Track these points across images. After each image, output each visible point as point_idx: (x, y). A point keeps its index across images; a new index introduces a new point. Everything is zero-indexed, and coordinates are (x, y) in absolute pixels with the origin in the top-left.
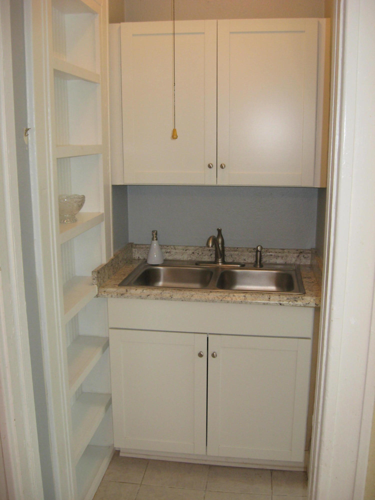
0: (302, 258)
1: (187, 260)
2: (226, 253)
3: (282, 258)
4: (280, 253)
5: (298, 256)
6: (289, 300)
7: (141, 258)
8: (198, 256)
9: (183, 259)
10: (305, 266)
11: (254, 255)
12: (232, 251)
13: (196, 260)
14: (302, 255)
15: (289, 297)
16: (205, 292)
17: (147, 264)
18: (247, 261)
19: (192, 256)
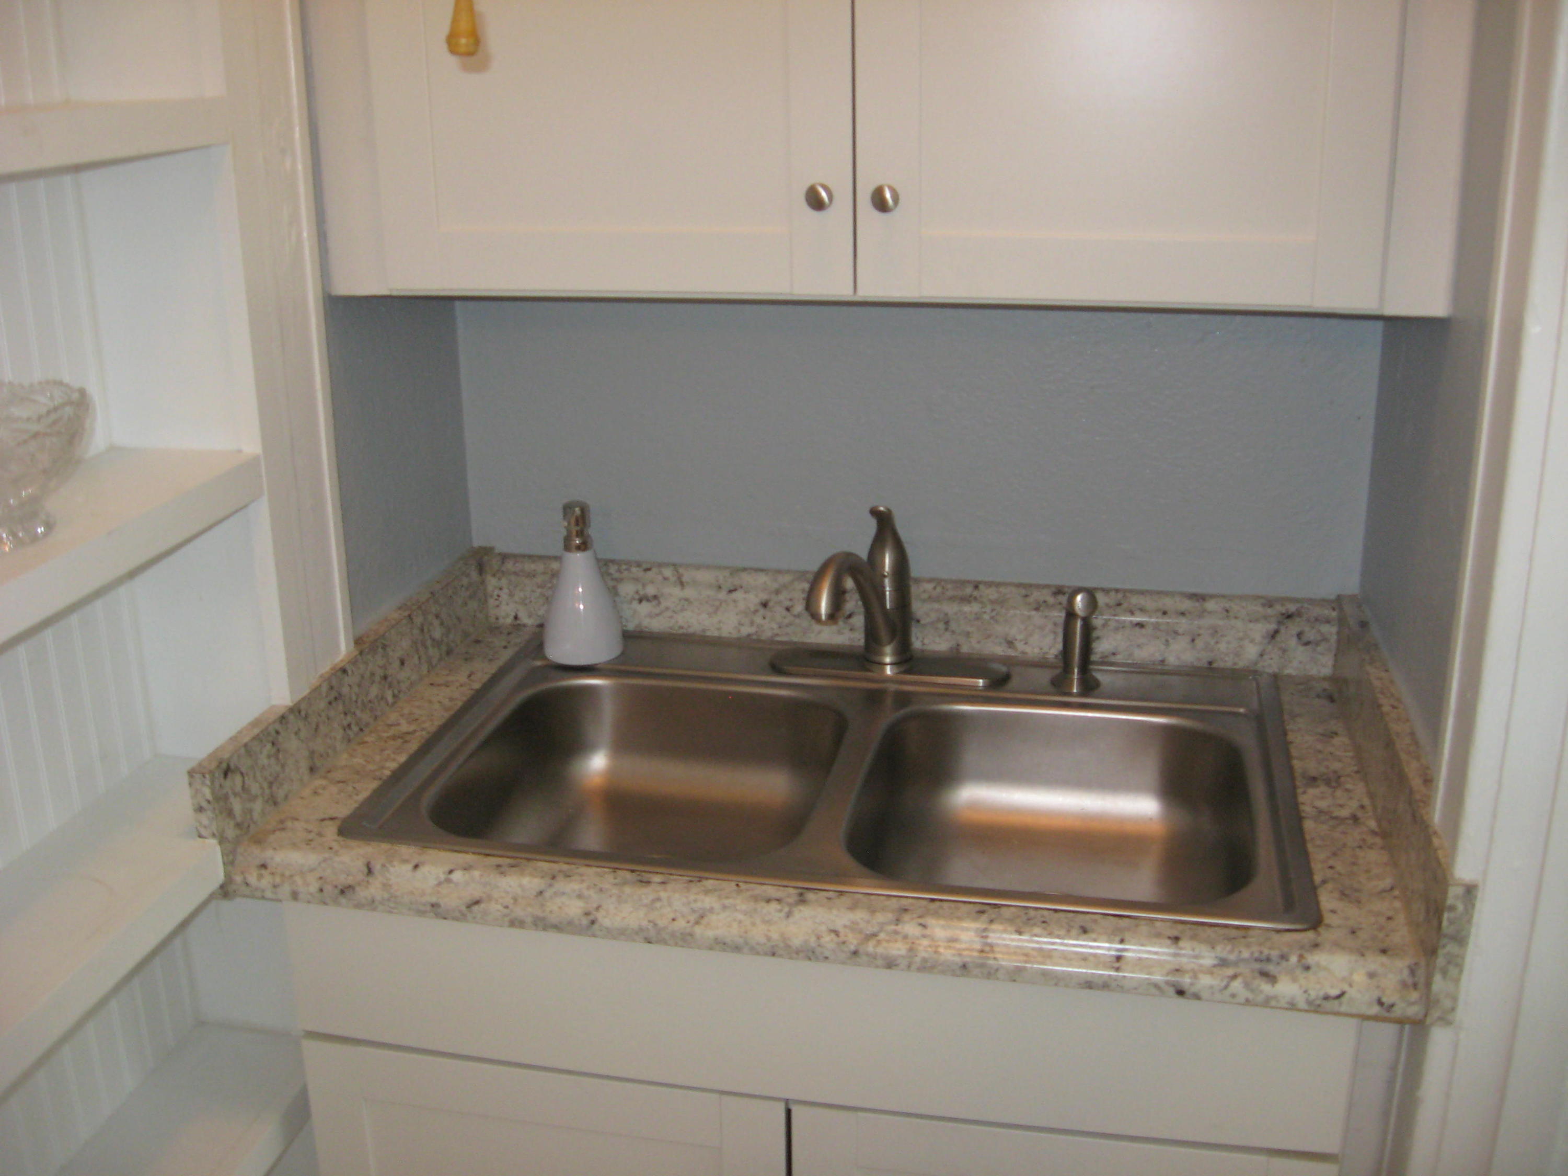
0: (1293, 642)
1: (735, 635)
2: (918, 608)
3: (1193, 640)
4: (1183, 614)
5: (1274, 635)
6: (1230, 972)
7: (525, 619)
8: (786, 621)
9: (719, 629)
10: (1305, 684)
11: (1055, 624)
12: (952, 599)
13: (778, 639)
14: (1293, 628)
15: (1231, 951)
16: (768, 901)
17: (539, 663)
18: (1023, 653)
19: (758, 620)
